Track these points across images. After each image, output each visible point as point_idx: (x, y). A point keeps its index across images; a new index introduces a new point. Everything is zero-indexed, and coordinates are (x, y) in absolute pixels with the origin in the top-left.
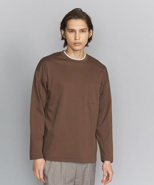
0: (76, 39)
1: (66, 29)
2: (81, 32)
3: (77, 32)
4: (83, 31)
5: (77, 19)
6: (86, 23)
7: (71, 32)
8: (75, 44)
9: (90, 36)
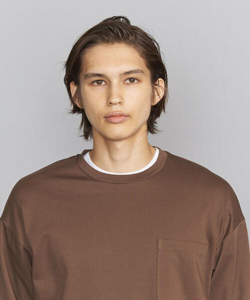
0: (110, 104)
1: (82, 77)
2: (128, 81)
3: (115, 82)
4: (132, 80)
5: (113, 43)
6: (141, 56)
7: (95, 84)
8: (108, 118)
9: (158, 100)
